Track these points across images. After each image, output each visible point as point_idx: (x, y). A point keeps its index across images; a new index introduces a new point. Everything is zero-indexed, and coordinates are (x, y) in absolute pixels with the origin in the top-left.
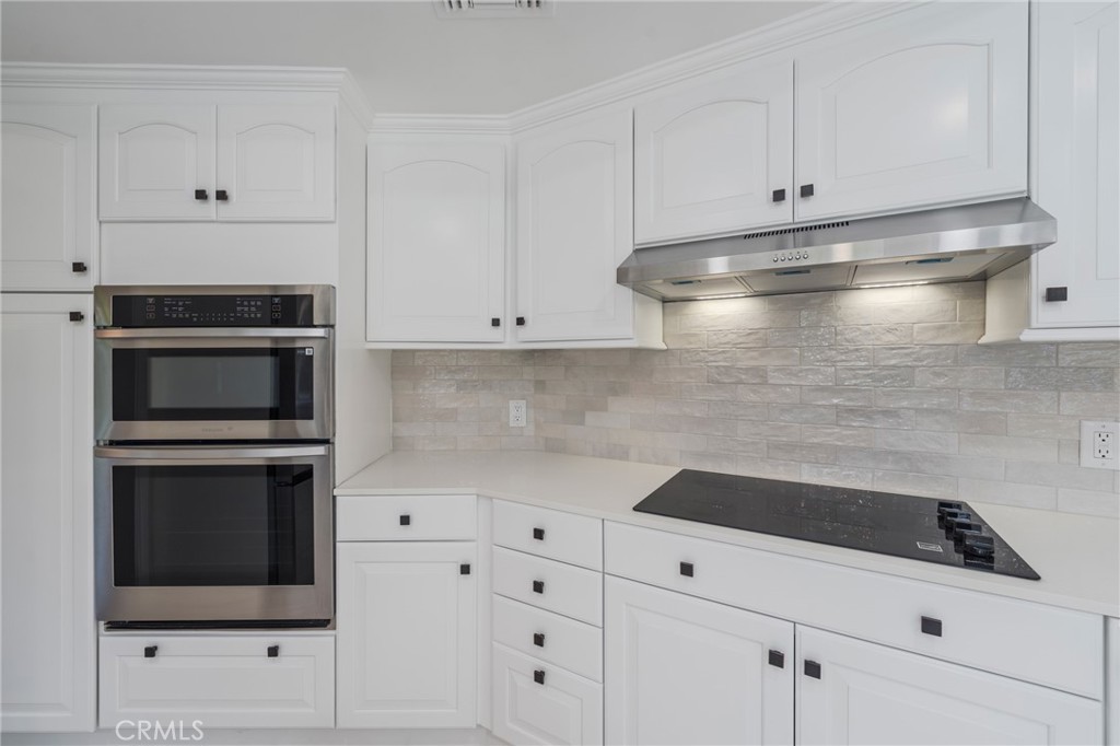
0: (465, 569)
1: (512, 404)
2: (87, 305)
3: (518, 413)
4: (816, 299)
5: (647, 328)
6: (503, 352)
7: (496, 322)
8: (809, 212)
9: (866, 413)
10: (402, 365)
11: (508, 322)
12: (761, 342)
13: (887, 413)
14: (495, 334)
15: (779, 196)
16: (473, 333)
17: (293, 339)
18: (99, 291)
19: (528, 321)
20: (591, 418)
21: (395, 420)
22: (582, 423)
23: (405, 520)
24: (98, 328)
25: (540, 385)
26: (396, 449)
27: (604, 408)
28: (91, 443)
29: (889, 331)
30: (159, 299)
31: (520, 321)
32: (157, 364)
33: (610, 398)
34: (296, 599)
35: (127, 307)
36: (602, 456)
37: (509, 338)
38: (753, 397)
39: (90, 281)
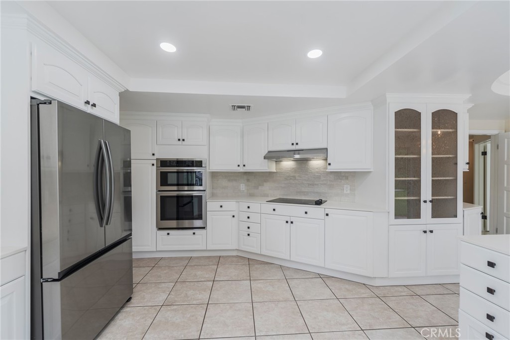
0: (233, 216)
1: (241, 185)
2: (155, 162)
3: (243, 187)
4: (305, 161)
5: (272, 167)
6: (239, 172)
7: (239, 166)
8: (298, 147)
9: (313, 185)
10: (214, 175)
11: (241, 166)
12: (295, 170)
13: (316, 184)
14: (239, 168)
15: (293, 144)
16: (233, 168)
17: (193, 169)
18: (157, 159)
19: (246, 165)
20: (260, 188)
21: (213, 189)
22: (258, 189)
23: (221, 206)
24: (157, 167)
25: (248, 180)
26: (213, 196)
27: (263, 185)
28: (155, 191)
29: (317, 169)
30: (170, 161)
31: (244, 166)
32: (169, 174)
33: (265, 183)
34: (197, 223)
35: (164, 163)
36: (262, 196)
37: (241, 169)
38: (293, 182)
39: (155, 157)
